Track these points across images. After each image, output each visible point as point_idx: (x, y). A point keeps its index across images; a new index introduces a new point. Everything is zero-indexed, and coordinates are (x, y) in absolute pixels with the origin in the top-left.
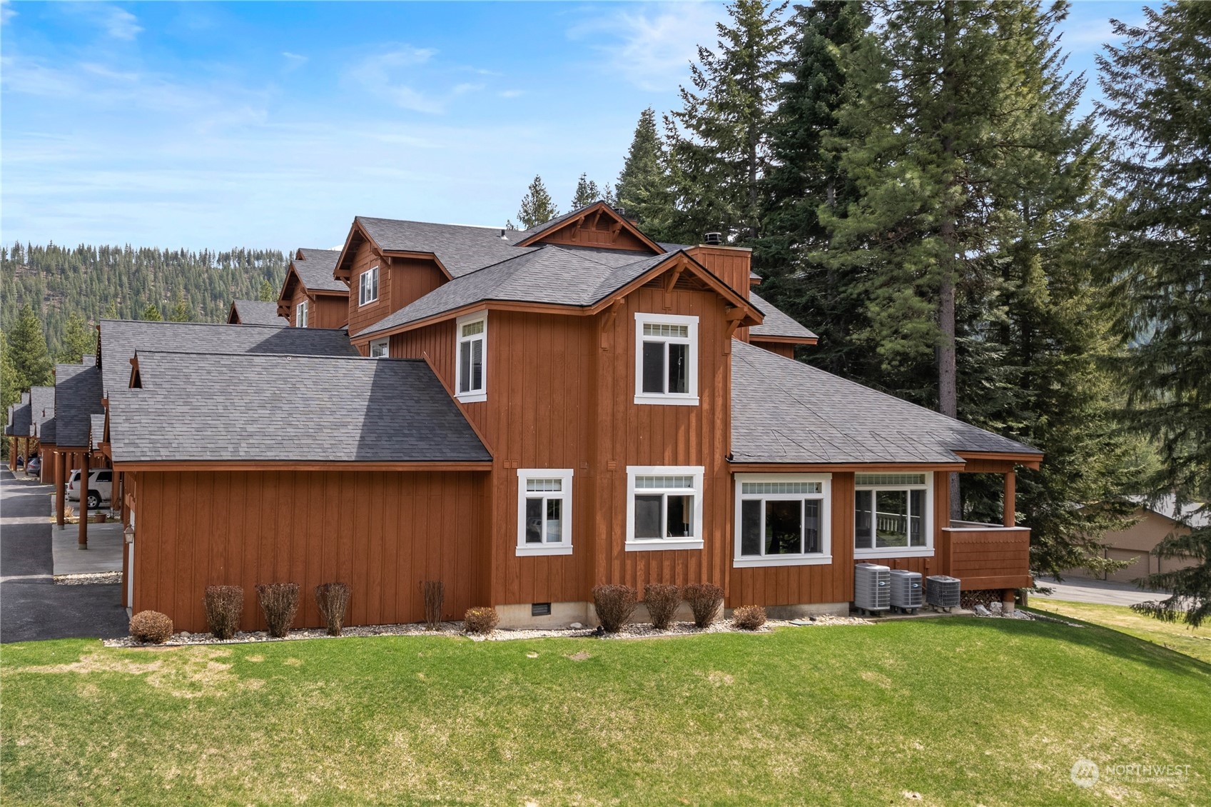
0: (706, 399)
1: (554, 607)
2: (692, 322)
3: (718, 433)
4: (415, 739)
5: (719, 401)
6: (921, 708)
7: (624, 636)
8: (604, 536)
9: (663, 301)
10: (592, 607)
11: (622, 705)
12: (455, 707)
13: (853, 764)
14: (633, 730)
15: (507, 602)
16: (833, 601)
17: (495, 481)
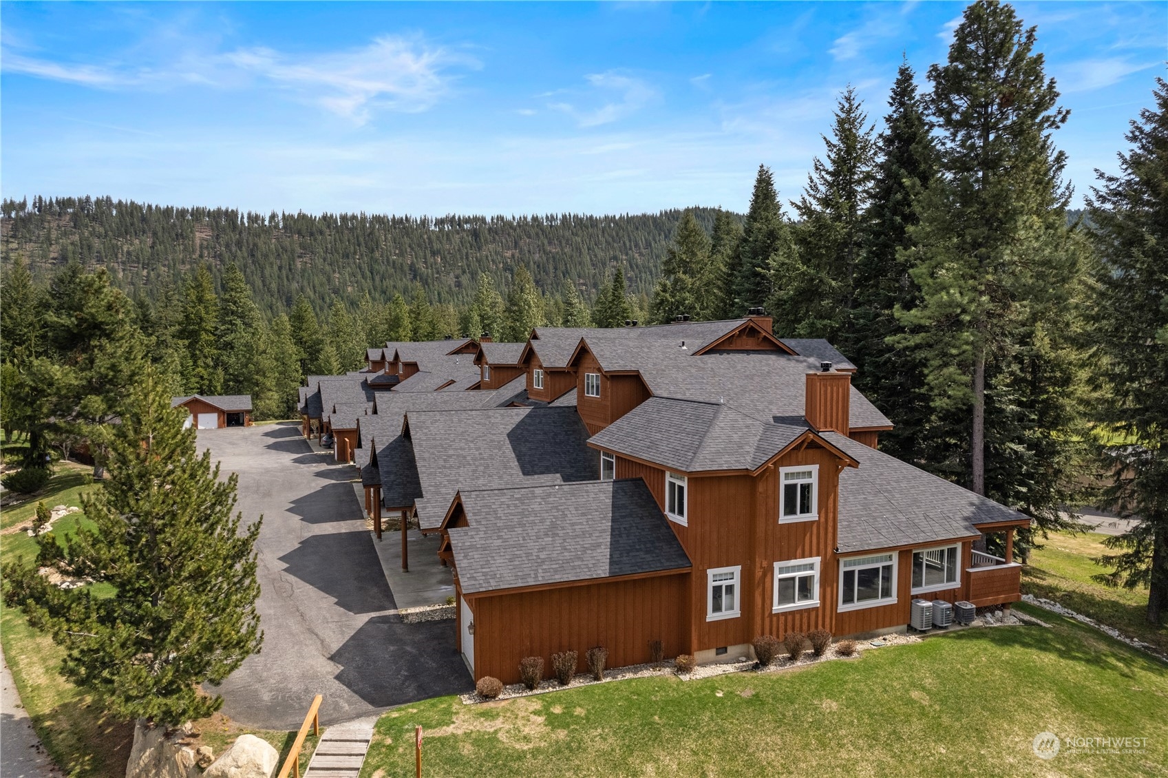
0: (823, 515)
1: (729, 649)
2: (815, 469)
3: (830, 535)
4: (658, 768)
5: (831, 515)
6: (946, 720)
7: (772, 668)
8: (760, 606)
9: (797, 457)
10: (752, 648)
11: (774, 733)
12: (679, 742)
13: (905, 767)
14: (780, 750)
15: (700, 649)
16: (898, 624)
17: (694, 579)
